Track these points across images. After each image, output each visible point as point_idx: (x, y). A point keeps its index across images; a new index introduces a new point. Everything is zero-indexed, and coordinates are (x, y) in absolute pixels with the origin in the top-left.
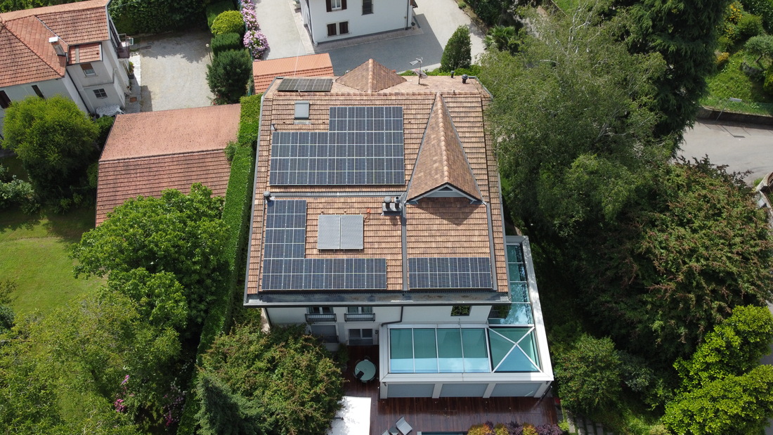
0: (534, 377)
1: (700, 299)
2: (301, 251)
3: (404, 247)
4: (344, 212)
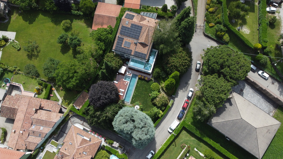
0: (149, 71)
2: (121, 45)
3: (135, 49)
4: (129, 41)
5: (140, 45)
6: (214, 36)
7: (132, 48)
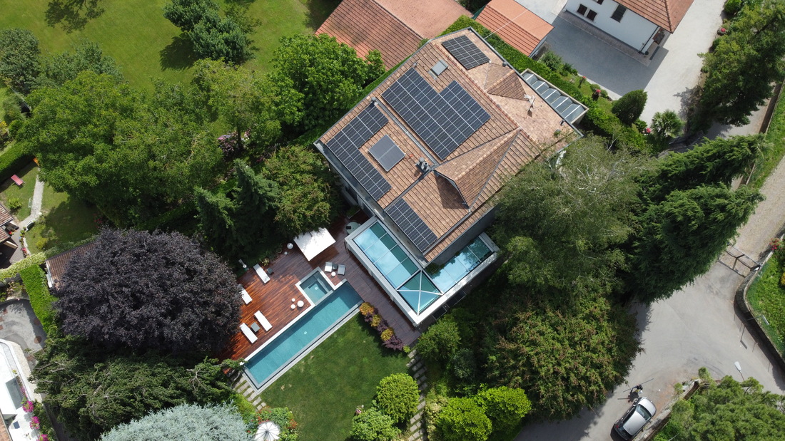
0: (411, 314)
1: (514, 367)
3: (406, 191)
4: (399, 145)
5: (436, 188)
6: (780, 338)
7: (399, 179)
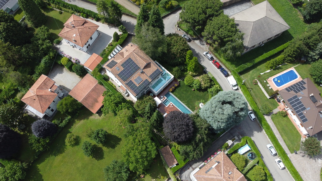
0: (172, 78)
1: (182, 54)
2: (136, 86)
3: (147, 76)
4: (136, 77)
5: (146, 69)
6: (167, 12)
7: (144, 77)
